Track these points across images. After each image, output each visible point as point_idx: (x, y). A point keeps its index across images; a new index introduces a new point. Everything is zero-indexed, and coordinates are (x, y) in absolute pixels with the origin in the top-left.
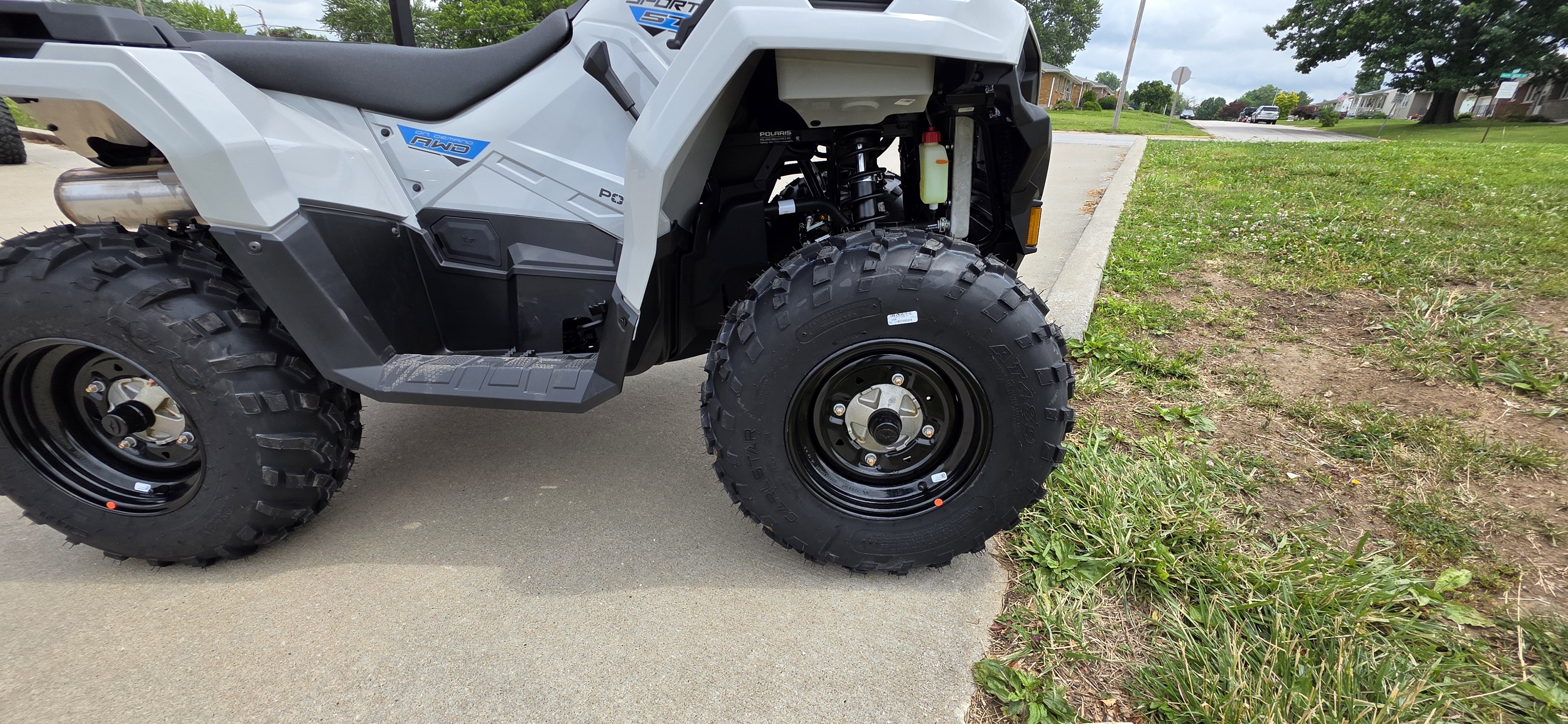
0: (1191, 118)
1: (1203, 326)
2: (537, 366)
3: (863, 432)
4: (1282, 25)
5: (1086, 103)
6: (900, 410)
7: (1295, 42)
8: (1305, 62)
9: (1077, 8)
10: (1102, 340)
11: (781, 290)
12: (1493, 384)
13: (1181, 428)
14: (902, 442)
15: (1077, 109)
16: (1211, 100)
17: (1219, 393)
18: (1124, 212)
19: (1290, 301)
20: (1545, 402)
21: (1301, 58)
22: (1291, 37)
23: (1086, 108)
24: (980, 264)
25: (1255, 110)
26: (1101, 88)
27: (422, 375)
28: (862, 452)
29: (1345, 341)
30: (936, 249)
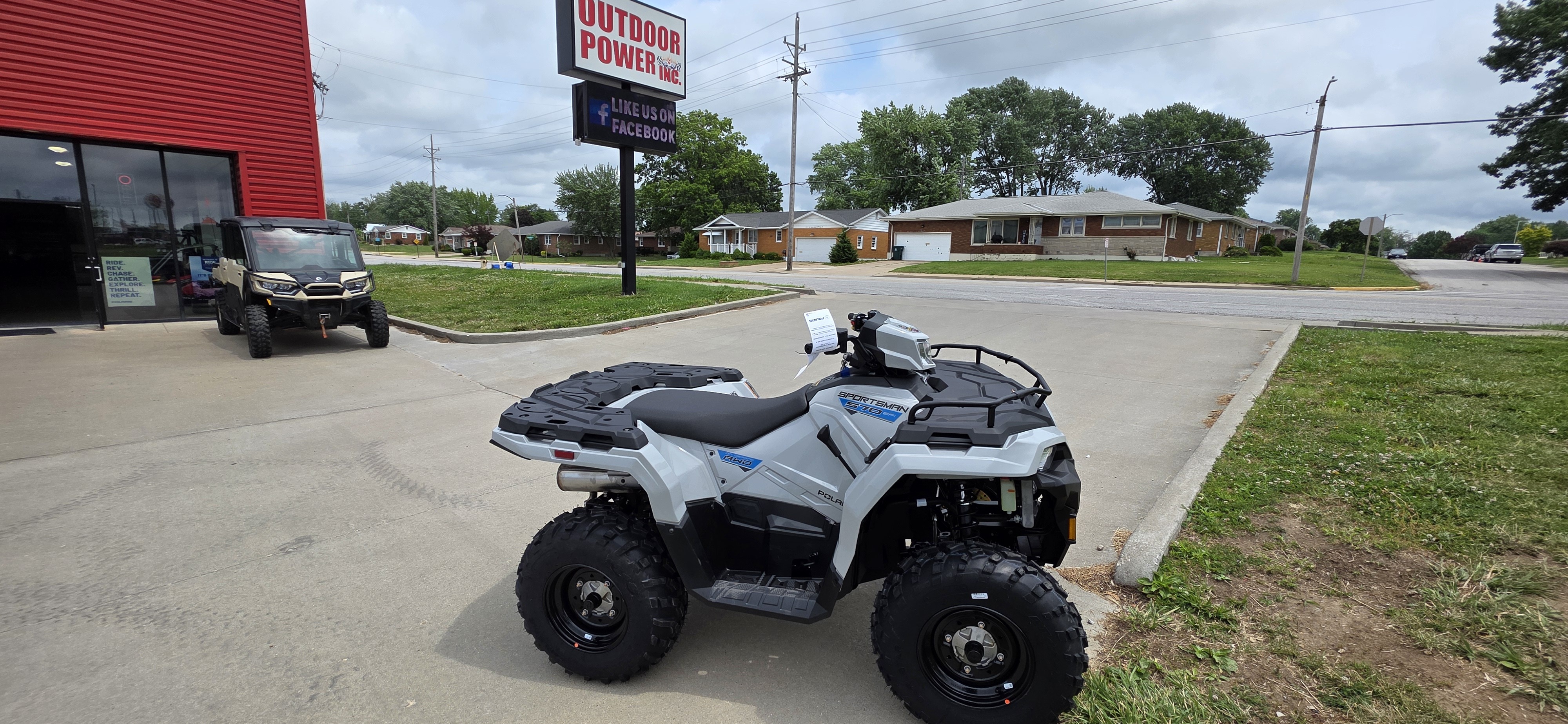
0: (1404, 257)
1: (1263, 574)
2: (786, 595)
3: (963, 653)
4: (1505, 162)
5: (1263, 248)
6: (984, 643)
7: (1525, 179)
8: (1544, 200)
9: (1244, 153)
10: (1168, 581)
11: (916, 573)
12: (1485, 659)
13: (1209, 665)
14: (985, 662)
15: (1252, 254)
16: (1431, 234)
17: (1252, 639)
18: (1233, 439)
19: (1350, 556)
20: (1522, 681)
21: (1537, 196)
22: (1519, 174)
23: (1263, 253)
24: (1021, 571)
25: (1489, 248)
26: (1282, 230)
27: (730, 595)
28: (962, 664)
29: (1387, 601)
30: (997, 560)
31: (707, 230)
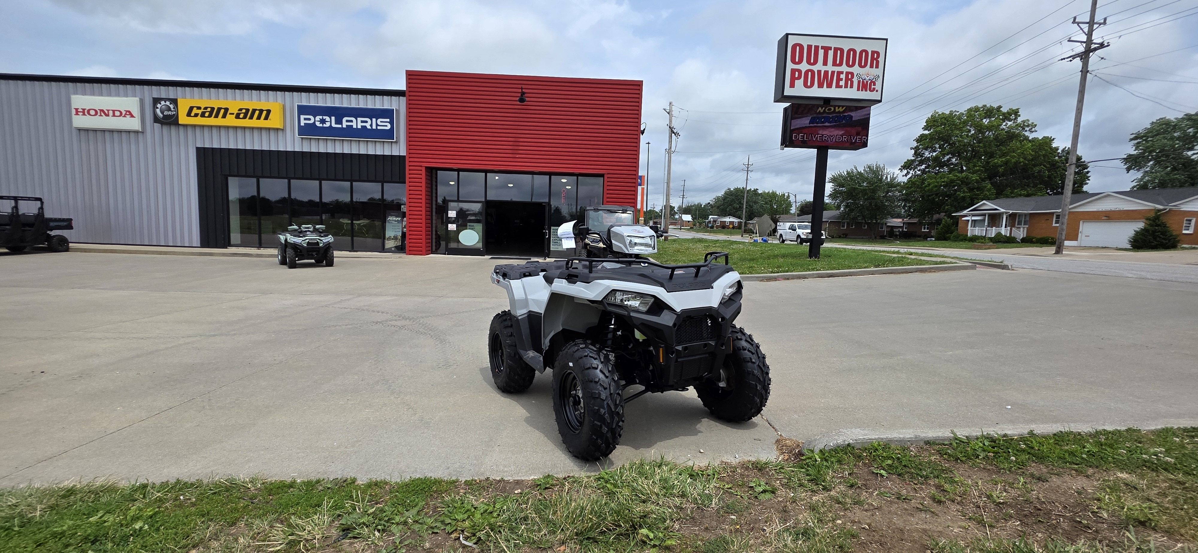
31: (967, 215)
